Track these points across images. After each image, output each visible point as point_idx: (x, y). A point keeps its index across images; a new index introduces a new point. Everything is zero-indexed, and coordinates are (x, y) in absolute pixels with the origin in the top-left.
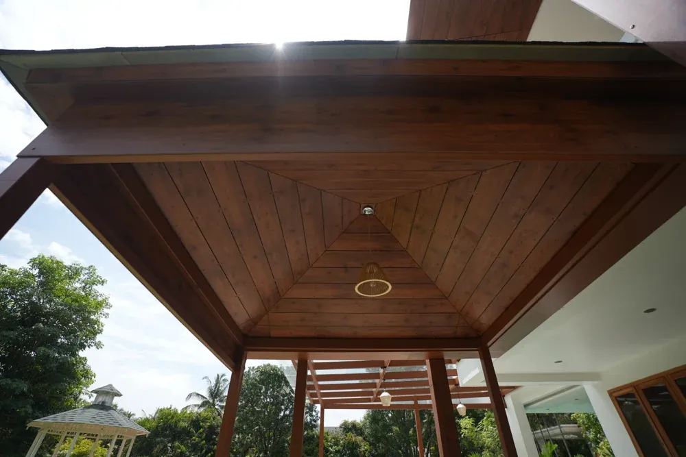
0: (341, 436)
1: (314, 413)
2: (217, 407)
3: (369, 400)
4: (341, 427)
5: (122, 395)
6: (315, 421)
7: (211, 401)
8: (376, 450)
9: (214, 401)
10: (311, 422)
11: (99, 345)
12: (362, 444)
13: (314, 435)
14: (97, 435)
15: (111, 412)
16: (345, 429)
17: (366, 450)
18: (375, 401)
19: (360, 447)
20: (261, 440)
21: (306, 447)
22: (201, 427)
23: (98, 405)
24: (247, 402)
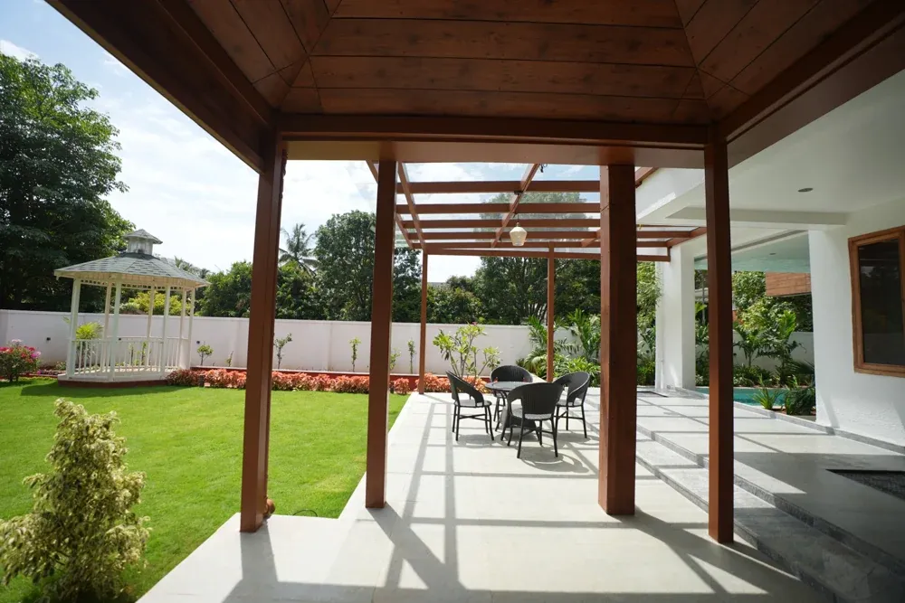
0: (449, 291)
1: (416, 267)
2: (300, 261)
3: (489, 245)
4: (447, 283)
5: (161, 243)
6: (418, 276)
7: (293, 255)
8: (487, 306)
9: (296, 255)
10: (413, 276)
11: (122, 188)
12: (473, 299)
13: (417, 290)
14: (150, 287)
15: (153, 260)
16: (452, 285)
17: (476, 305)
18: (496, 247)
19: (469, 302)
20: (356, 294)
21: (409, 301)
22: (284, 282)
23: (134, 253)
24: (335, 254)
